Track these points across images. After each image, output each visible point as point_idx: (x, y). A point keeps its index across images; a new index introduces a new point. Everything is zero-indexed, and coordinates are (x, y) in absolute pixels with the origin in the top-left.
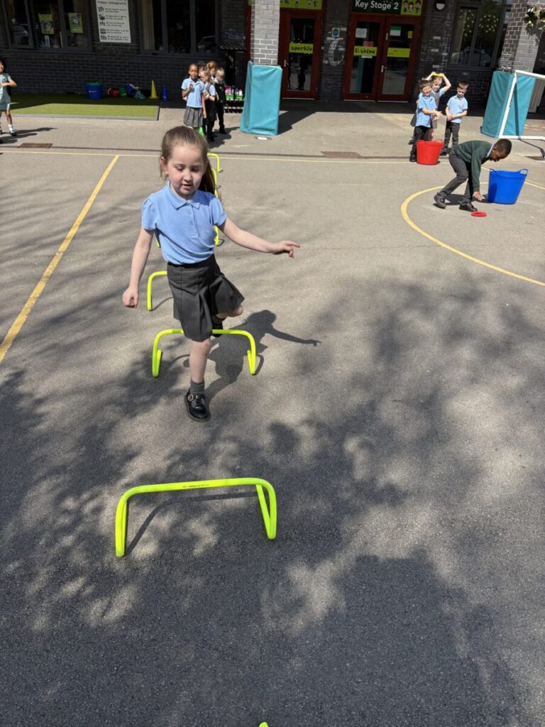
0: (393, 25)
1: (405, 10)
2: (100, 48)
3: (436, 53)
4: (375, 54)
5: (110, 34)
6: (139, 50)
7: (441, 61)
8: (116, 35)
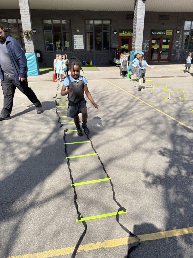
0: (164, 38)
1: (167, 34)
2: (74, 51)
3: (177, 46)
4: (158, 48)
5: (77, 47)
6: (86, 51)
7: (179, 49)
8: (79, 47)
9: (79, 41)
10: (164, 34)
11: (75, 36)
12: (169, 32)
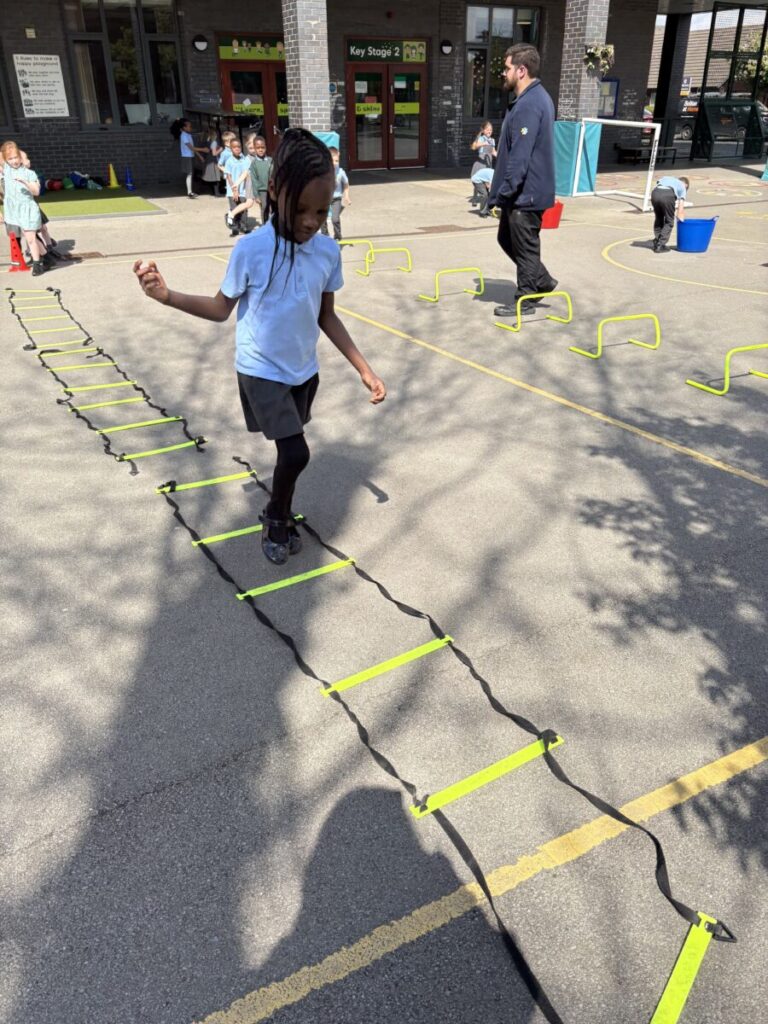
0: (397, 75)
1: (408, 56)
2: (26, 126)
3: (448, 106)
4: (380, 112)
5: (39, 107)
6: (80, 125)
7: (455, 116)
8: (48, 107)
9: (40, 79)
10: (396, 54)
11: (18, 59)
12: (414, 48)
